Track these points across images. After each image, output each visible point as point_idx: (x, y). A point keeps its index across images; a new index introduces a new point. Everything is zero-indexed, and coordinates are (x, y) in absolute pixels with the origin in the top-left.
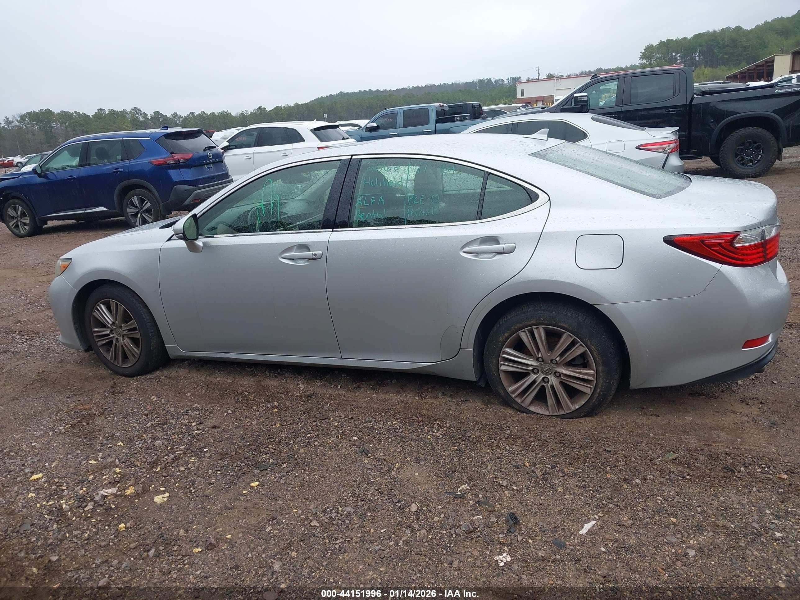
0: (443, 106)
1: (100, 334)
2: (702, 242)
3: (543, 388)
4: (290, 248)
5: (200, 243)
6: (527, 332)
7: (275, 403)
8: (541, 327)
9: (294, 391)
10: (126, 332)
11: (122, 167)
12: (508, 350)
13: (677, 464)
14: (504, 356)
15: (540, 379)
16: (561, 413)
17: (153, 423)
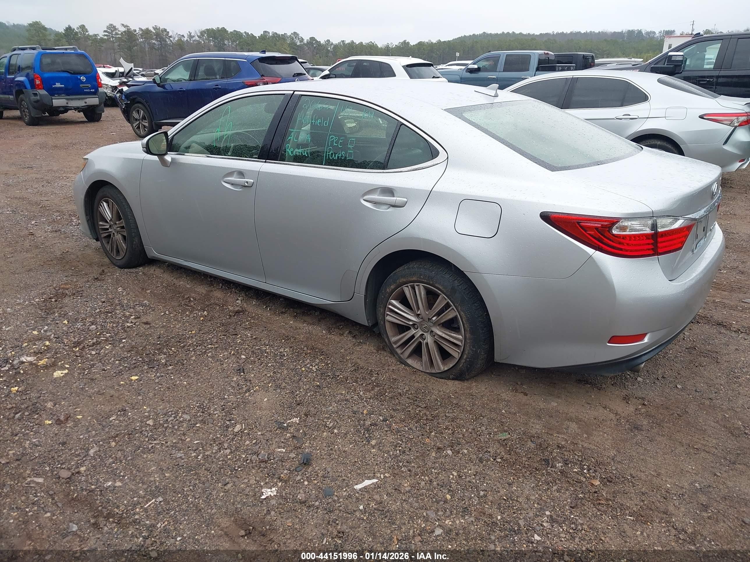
0: (547, 54)
1: (103, 227)
2: (578, 223)
3: (420, 344)
4: (231, 173)
5: (168, 158)
6: (410, 287)
7: (205, 312)
8: (421, 284)
9: (230, 306)
10: (119, 228)
11: (221, 84)
12: (394, 302)
13: (503, 445)
14: (390, 307)
15: (419, 335)
16: (432, 372)
17: (102, 310)
